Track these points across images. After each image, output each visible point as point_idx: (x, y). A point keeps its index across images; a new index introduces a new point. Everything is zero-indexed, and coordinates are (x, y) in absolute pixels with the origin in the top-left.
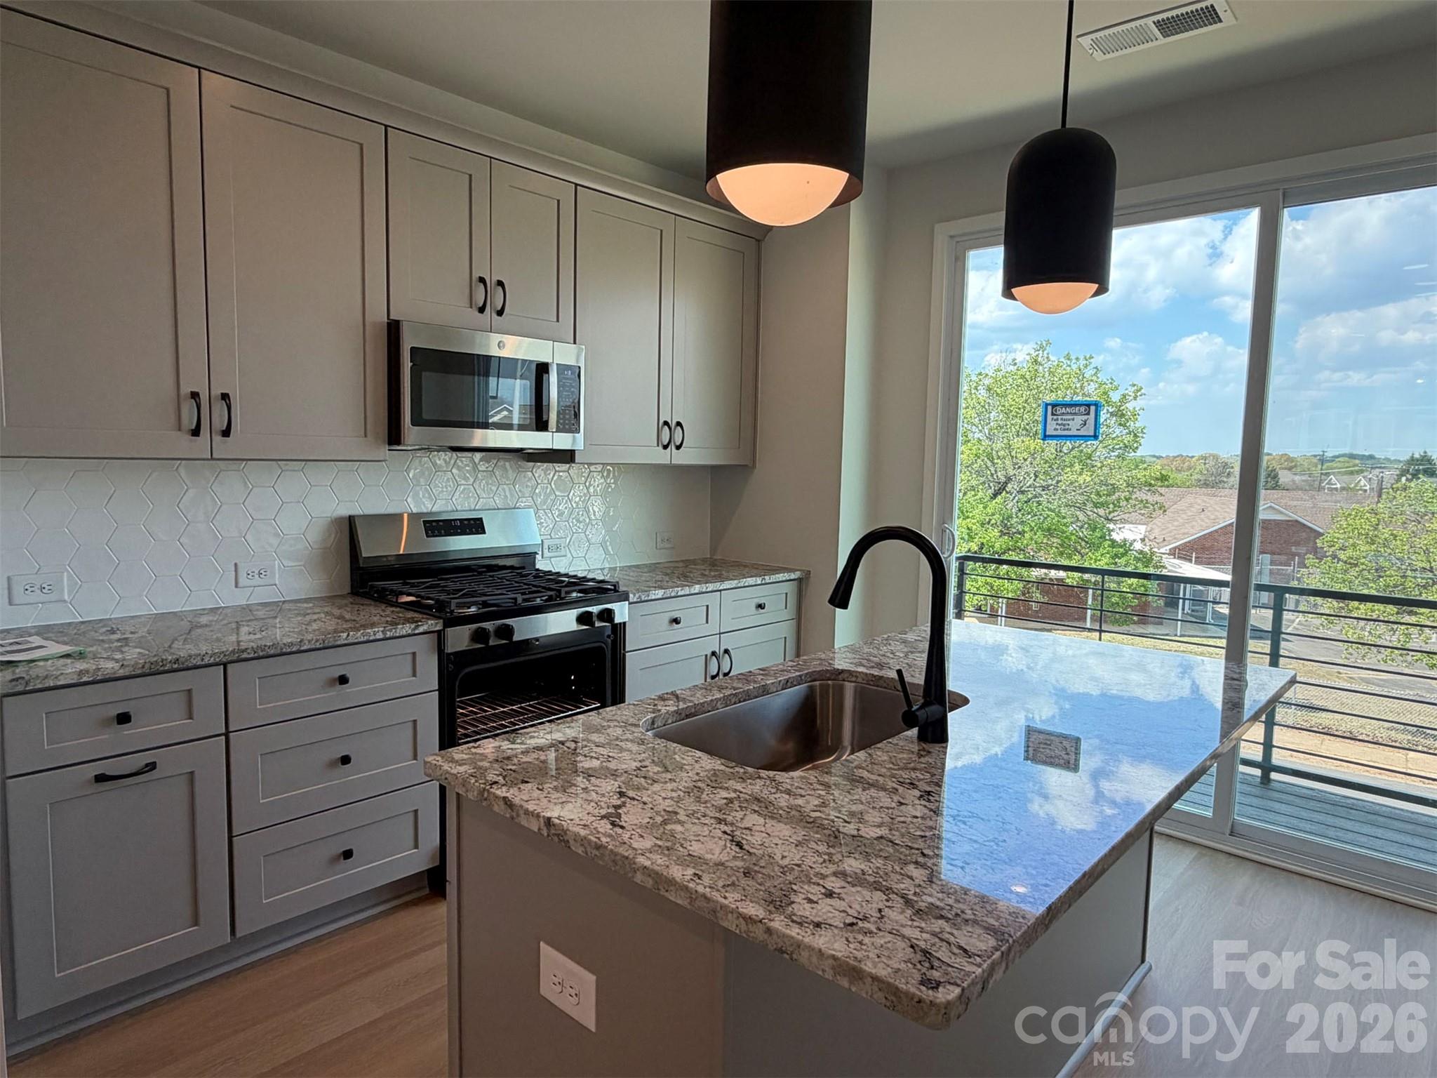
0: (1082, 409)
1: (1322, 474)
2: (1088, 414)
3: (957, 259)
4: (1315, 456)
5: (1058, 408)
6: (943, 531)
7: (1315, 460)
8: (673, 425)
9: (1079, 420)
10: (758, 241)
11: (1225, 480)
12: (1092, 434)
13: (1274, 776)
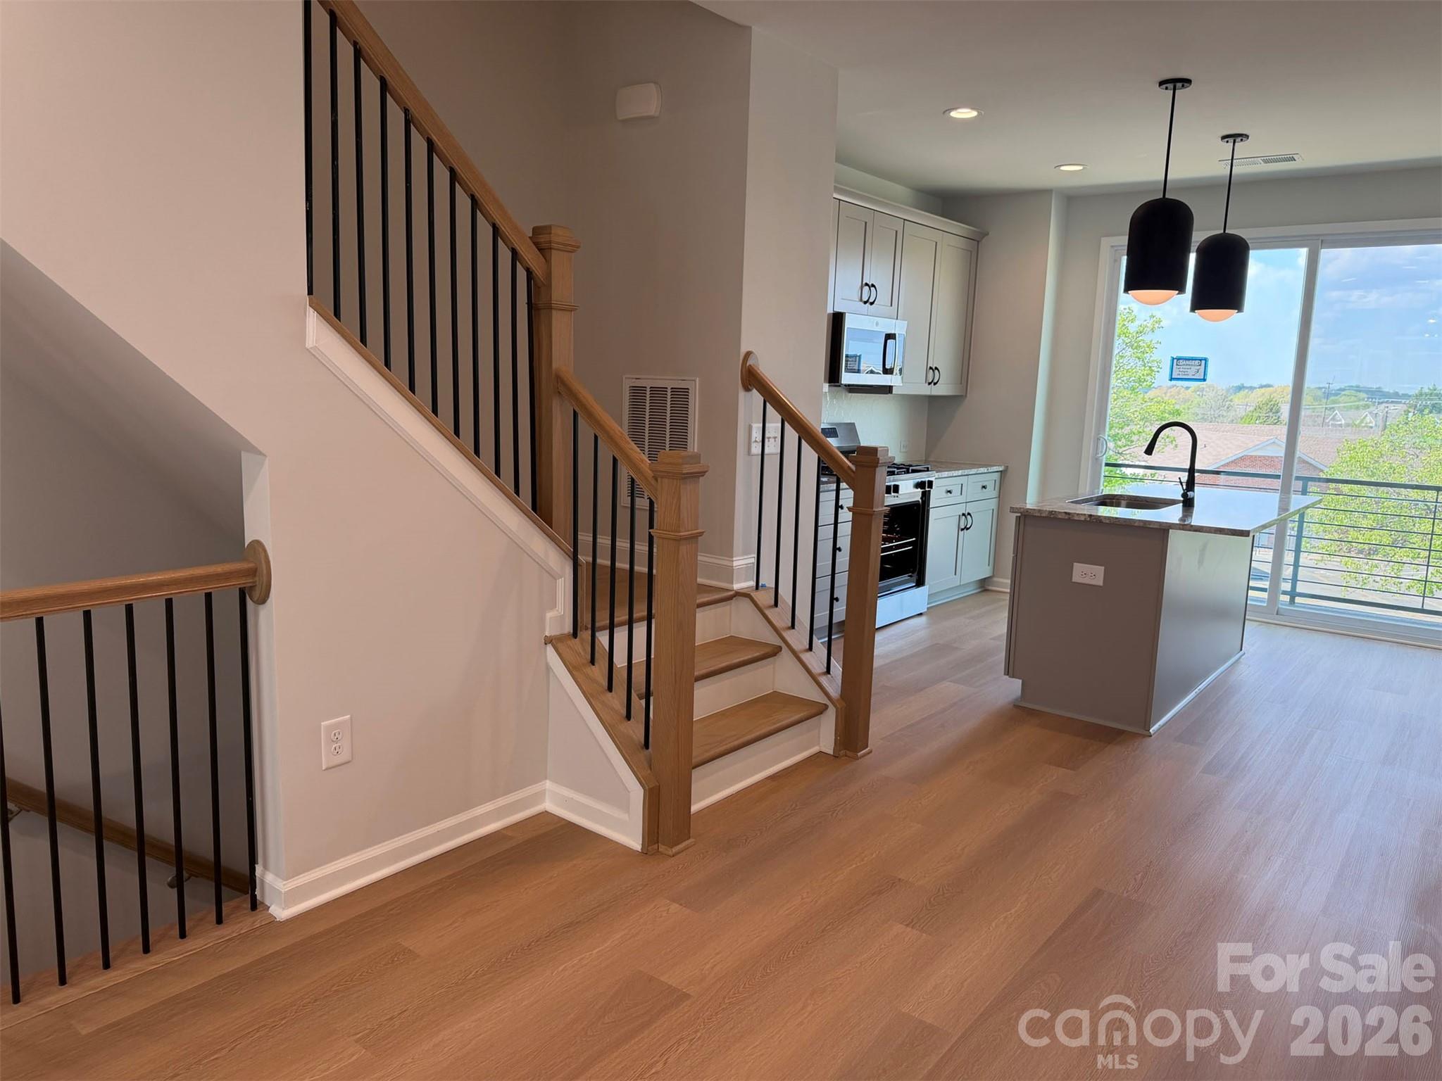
0: (1197, 362)
1: (1326, 408)
2: (1200, 365)
3: (1115, 261)
4: (1320, 388)
5: (1181, 361)
6: (1098, 439)
7: (1320, 393)
8: (934, 368)
9: (1194, 369)
10: (978, 242)
11: (1225, 414)
12: (1202, 378)
13: (1298, 600)
